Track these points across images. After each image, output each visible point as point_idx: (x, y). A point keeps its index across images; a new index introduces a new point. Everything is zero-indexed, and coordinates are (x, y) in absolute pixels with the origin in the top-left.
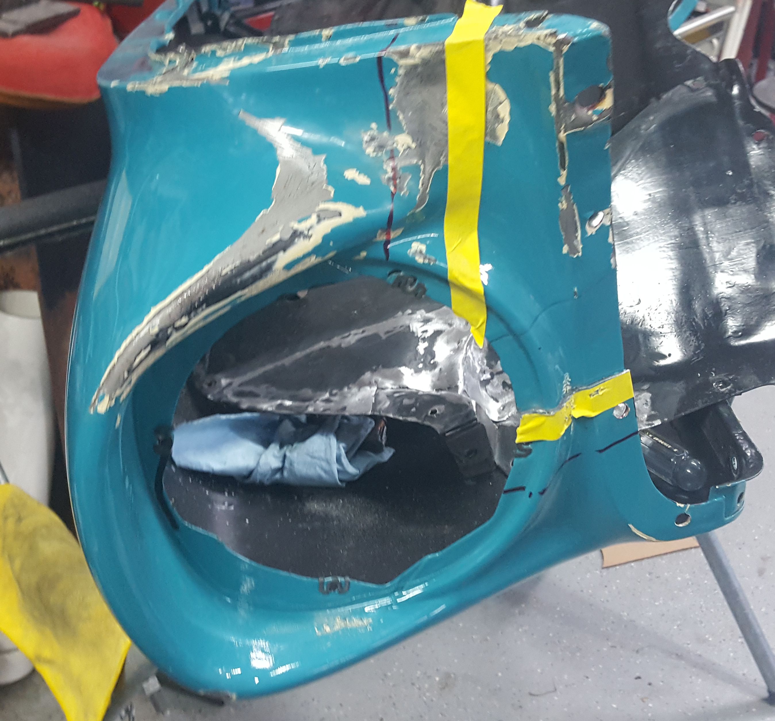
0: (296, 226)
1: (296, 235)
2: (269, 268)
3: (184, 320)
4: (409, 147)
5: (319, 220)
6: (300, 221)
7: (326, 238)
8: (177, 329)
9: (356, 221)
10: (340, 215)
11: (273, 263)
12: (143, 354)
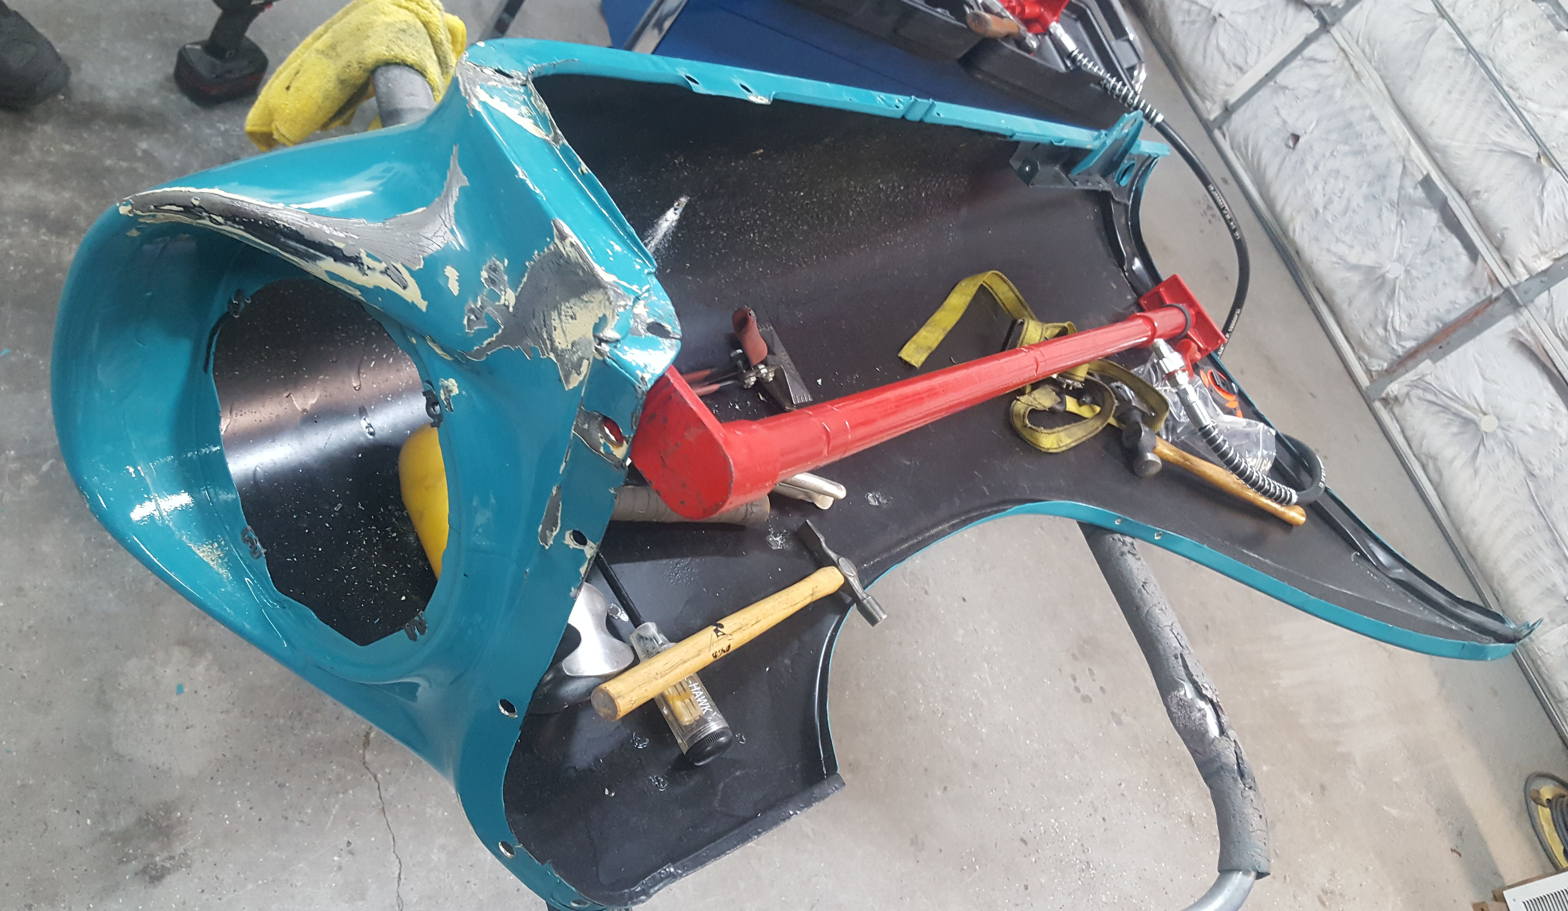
0: (363, 255)
1: (356, 261)
2: (314, 258)
3: (220, 219)
4: (508, 307)
5: (385, 272)
6: (368, 255)
7: (378, 289)
8: (211, 219)
9: (413, 306)
10: (405, 288)
11: (320, 258)
12: (174, 208)
